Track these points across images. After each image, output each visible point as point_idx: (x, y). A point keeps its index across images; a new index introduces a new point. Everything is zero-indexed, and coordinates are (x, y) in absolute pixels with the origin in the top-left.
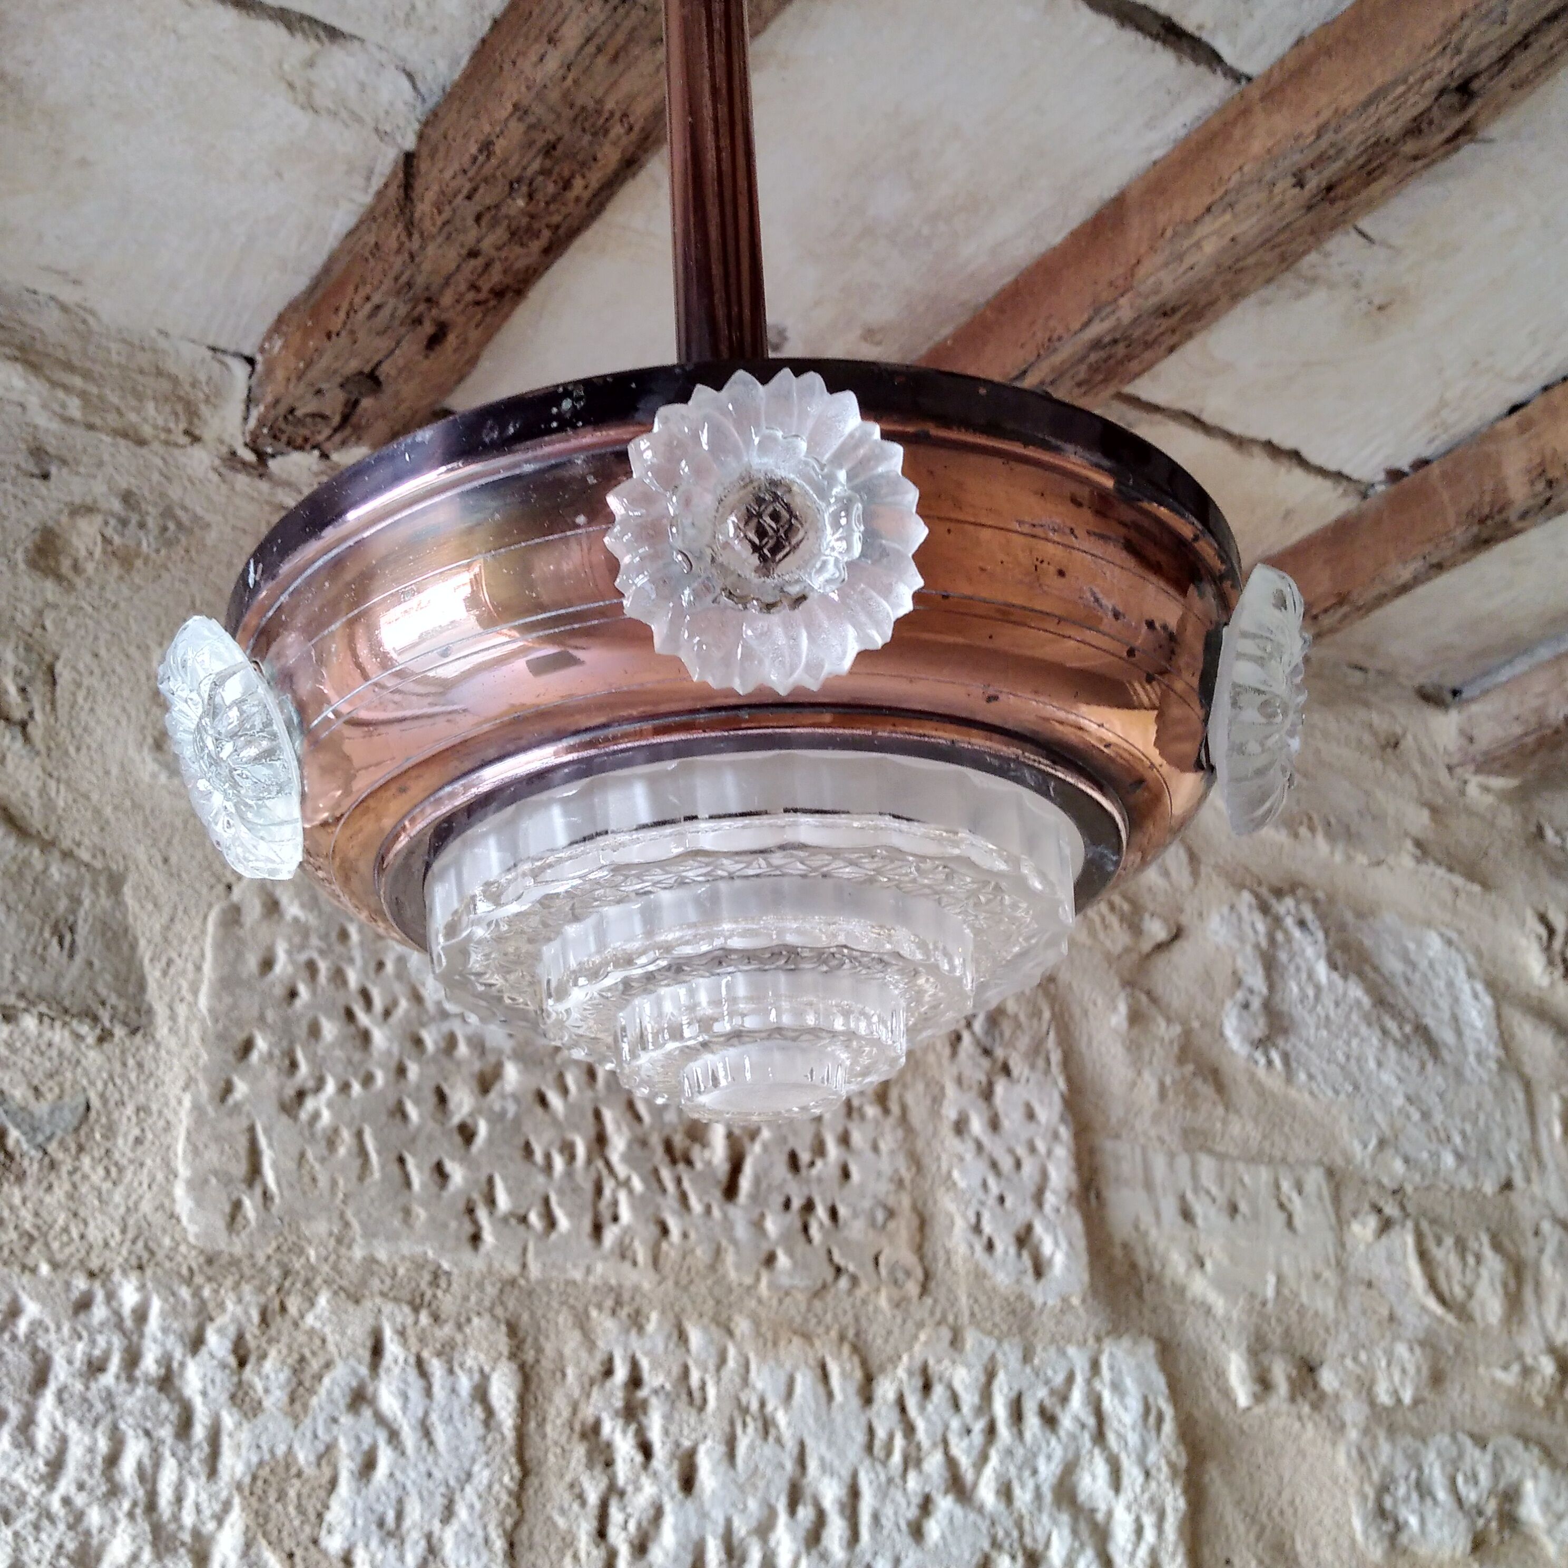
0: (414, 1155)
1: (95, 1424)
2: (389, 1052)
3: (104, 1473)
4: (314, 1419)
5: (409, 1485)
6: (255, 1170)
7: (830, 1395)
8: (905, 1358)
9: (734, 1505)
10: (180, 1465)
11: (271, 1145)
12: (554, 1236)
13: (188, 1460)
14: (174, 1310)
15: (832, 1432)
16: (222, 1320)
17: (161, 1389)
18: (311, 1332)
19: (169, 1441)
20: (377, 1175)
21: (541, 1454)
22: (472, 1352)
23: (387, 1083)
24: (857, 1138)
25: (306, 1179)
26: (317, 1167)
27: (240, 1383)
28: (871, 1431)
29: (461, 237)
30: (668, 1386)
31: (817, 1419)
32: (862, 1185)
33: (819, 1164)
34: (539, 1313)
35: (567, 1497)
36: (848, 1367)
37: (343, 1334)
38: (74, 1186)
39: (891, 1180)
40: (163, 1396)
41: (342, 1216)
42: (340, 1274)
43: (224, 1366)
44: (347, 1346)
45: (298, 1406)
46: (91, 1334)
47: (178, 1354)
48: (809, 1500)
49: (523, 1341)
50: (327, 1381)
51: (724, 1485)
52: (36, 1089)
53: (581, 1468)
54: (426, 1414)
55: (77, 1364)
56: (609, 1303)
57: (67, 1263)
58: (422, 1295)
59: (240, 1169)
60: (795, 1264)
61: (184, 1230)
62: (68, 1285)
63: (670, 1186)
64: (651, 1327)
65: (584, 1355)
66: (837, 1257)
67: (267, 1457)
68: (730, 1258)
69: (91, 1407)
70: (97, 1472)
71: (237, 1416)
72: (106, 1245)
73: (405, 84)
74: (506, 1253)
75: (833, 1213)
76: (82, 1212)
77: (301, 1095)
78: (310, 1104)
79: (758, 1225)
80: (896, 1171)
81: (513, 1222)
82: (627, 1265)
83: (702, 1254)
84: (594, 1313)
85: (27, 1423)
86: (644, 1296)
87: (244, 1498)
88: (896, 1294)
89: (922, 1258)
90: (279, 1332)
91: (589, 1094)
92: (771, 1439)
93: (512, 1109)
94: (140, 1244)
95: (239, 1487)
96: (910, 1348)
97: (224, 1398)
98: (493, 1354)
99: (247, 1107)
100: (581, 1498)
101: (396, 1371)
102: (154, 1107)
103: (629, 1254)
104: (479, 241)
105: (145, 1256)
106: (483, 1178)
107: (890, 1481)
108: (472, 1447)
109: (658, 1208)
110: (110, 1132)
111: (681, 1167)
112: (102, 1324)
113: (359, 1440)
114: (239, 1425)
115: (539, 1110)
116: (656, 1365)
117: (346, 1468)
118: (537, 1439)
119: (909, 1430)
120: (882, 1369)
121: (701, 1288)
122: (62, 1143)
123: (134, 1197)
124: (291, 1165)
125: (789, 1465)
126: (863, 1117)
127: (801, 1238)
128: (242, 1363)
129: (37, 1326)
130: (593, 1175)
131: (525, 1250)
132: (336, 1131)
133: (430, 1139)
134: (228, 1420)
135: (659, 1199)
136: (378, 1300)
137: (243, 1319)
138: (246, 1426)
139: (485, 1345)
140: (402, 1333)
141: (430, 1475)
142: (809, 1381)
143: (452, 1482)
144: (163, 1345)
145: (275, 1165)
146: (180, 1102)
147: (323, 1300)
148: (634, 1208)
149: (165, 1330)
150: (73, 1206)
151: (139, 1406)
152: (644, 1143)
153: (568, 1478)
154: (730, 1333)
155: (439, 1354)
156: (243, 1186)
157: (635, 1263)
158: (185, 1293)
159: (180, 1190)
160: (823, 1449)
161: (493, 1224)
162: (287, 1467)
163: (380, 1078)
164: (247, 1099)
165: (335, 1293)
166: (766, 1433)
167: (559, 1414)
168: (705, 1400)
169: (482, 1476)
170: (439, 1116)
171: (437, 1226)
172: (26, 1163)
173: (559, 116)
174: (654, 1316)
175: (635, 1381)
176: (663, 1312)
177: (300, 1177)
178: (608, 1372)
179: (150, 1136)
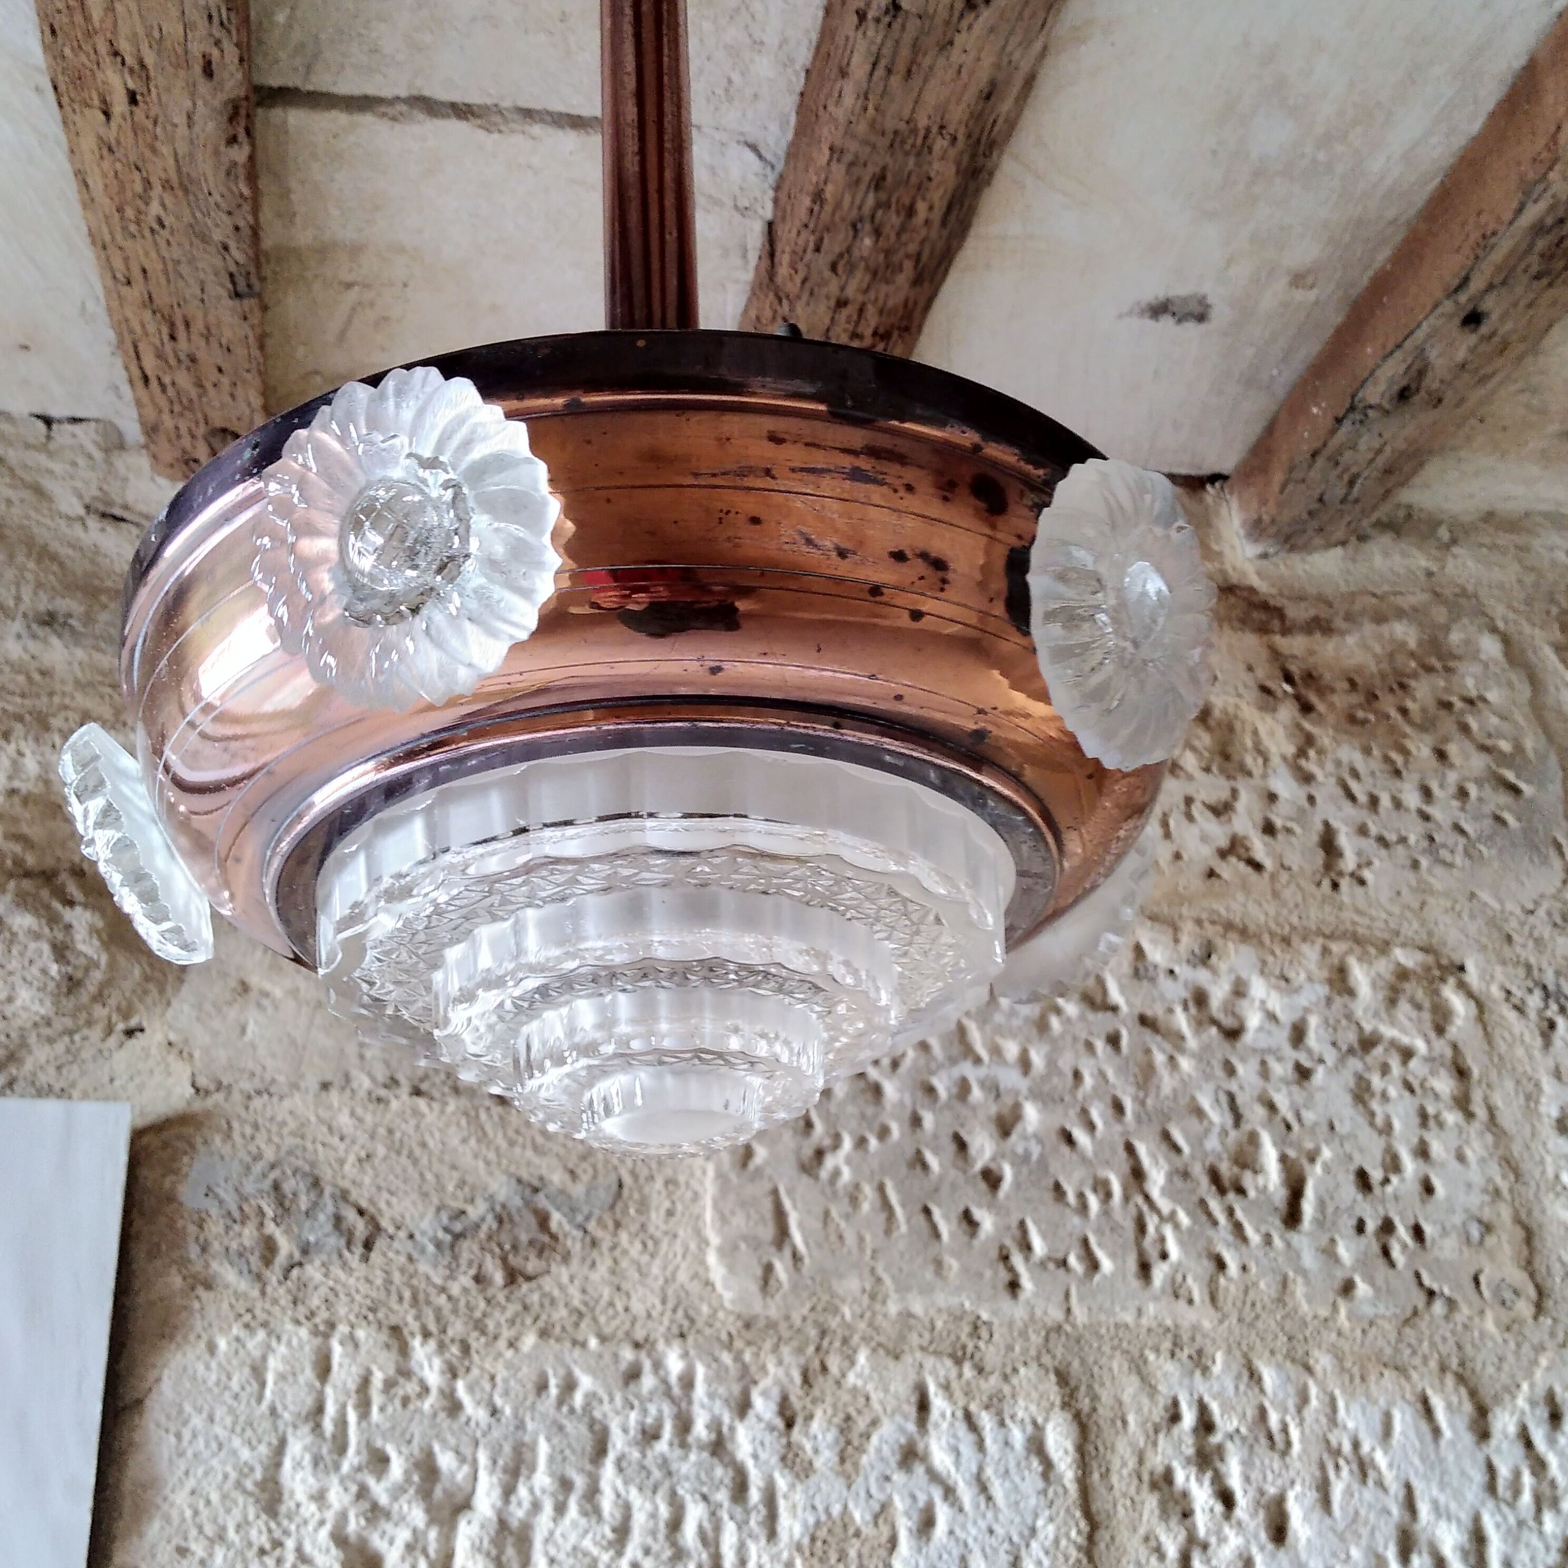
0: (940, 1205)
1: (655, 1491)
2: (901, 1104)
3: (668, 1537)
4: (866, 1478)
5: (970, 1541)
6: (782, 1233)
7: (1436, 1432)
8: (1525, 1386)
9: (1334, 1555)
10: (739, 1528)
11: (795, 1206)
12: (1097, 1278)
13: (747, 1522)
14: (718, 1375)
15: (1443, 1473)
16: (765, 1383)
17: (714, 1453)
18: (854, 1390)
19: (726, 1504)
20: (904, 1228)
21: (1109, 1507)
22: (1021, 1403)
23: (902, 1135)
24: (1436, 1148)
25: (833, 1238)
26: (843, 1225)
27: (789, 1445)
28: (1491, 1469)
29: (825, 290)
30: (1243, 1430)
31: (1423, 1459)
32: (1448, 1199)
33: (1394, 1179)
34: (1091, 1360)
35: (1143, 1552)
36: (1455, 1399)
37: (886, 1391)
38: (615, 1261)
39: (1485, 1191)
40: (716, 1461)
41: (873, 1271)
42: (877, 1329)
43: (772, 1428)
44: (891, 1404)
45: (848, 1466)
46: (642, 1403)
47: (726, 1419)
48: (1425, 1549)
49: (1076, 1388)
50: (875, 1439)
51: (1320, 1534)
52: (572, 1173)
53: (1155, 1519)
54: (981, 1469)
55: (632, 1433)
56: (1167, 1345)
57: (613, 1335)
58: (964, 1347)
59: (768, 1232)
60: (1377, 1290)
61: (720, 1297)
62: (616, 1357)
63: (1222, 1218)
64: (1217, 1369)
65: (1145, 1401)
66: (1427, 1280)
67: (823, 1518)
68: (1299, 1289)
69: (649, 1474)
70: (661, 1536)
71: (789, 1478)
72: (649, 1316)
73: (750, 156)
74: (1048, 1299)
75: (1418, 1233)
76: (625, 1286)
77: (820, 1154)
78: (830, 1162)
79: (1329, 1252)
80: (1490, 1180)
81: (1051, 1266)
82: (1182, 1304)
83: (1266, 1287)
84: (1151, 1357)
85: (593, 1492)
86: (1205, 1336)
87: (805, 1560)
88: (1505, 1317)
89: (1532, 1275)
90: (823, 1392)
91: (1118, 1128)
92: (1370, 1482)
93: (1036, 1151)
94: (680, 1313)
95: (799, 1548)
96: (1529, 1375)
97: (774, 1460)
98: (1044, 1403)
99: (768, 1171)
100: (1159, 1552)
101: (945, 1426)
102: (682, 1179)
103: (1182, 1292)
104: (842, 289)
105: (686, 1323)
106: (1014, 1224)
107: (1521, 1523)
108: (1033, 1501)
109: (1210, 1241)
110: (643, 1206)
111: (1231, 1196)
112: (651, 1393)
113: (914, 1498)
114: (792, 1486)
115: (1065, 1149)
116: (1227, 1408)
117: (904, 1527)
118: (1103, 1491)
119: (1539, 1466)
120: (1497, 1399)
121: (1269, 1322)
122: (600, 1221)
123: (670, 1268)
124: (818, 1225)
125: (1395, 1510)
126: (1441, 1125)
127: (1381, 1262)
128: (790, 1424)
129: (591, 1397)
130: (1133, 1211)
131: (1067, 1295)
132: (857, 1186)
133: (954, 1186)
134: (782, 1483)
135: (1210, 1232)
136: (919, 1355)
137: (785, 1380)
138: (799, 1488)
139: (1035, 1395)
140: (946, 1387)
141: (991, 1531)
142: (1408, 1417)
143: (1016, 1538)
144: (711, 1410)
145: (801, 1225)
146: (704, 1172)
147: (862, 1358)
148: (1181, 1243)
149: (711, 1396)
150: (616, 1280)
151: (693, 1471)
152: (1186, 1175)
153: (1142, 1531)
154: (1309, 1370)
155: (987, 1407)
156: (772, 1249)
157: (1190, 1302)
158: (726, 1358)
159: (712, 1258)
160: (1435, 1492)
161: (1029, 1270)
162: (845, 1526)
163: (896, 1131)
164: (767, 1163)
165: (874, 1350)
166: (1364, 1475)
167: (1124, 1464)
168: (1288, 1444)
169: (1047, 1531)
170: (960, 1163)
171: (972, 1275)
172: (569, 1243)
173: (874, 146)
174: (1219, 1357)
175: (1206, 1425)
176: (1229, 1351)
177: (827, 1237)
178: (1175, 1418)
179: (679, 1207)
